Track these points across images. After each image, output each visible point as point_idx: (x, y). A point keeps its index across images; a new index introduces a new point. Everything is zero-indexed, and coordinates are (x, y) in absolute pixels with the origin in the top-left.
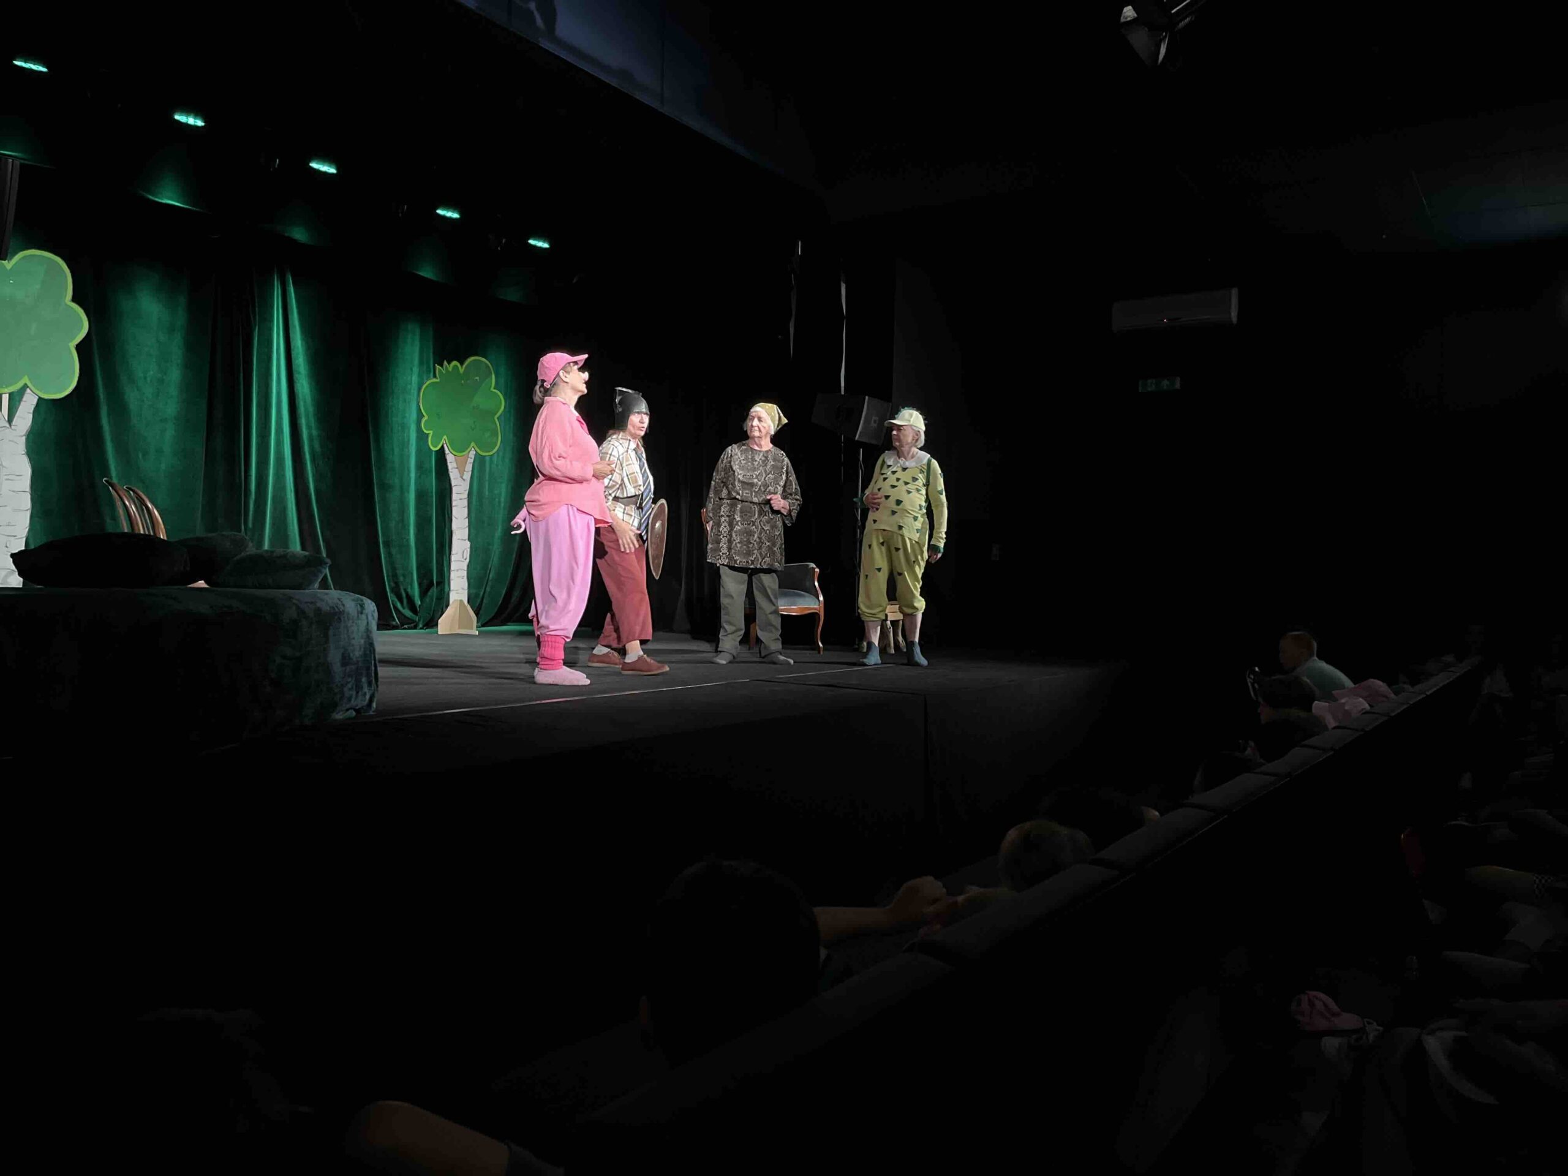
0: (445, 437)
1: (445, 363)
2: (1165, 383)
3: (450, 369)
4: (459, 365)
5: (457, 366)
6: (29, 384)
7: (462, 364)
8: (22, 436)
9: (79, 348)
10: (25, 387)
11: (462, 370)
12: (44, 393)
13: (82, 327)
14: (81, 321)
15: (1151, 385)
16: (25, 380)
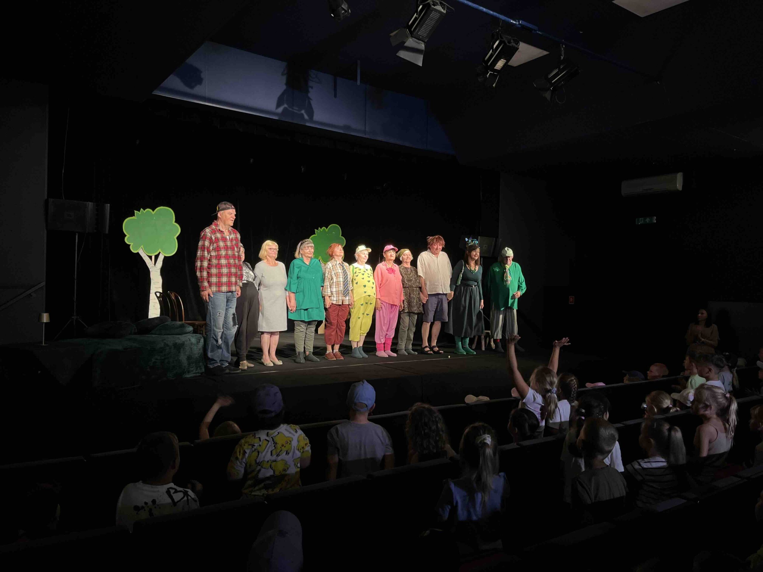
0: (320, 257)
1: (319, 228)
2: (648, 220)
3: (322, 230)
4: (326, 229)
5: (325, 230)
6: (161, 252)
7: (327, 228)
8: (159, 269)
9: (178, 238)
10: (160, 253)
11: (327, 230)
12: (167, 254)
13: (178, 232)
14: (178, 229)
15: (641, 221)
16: (160, 250)
